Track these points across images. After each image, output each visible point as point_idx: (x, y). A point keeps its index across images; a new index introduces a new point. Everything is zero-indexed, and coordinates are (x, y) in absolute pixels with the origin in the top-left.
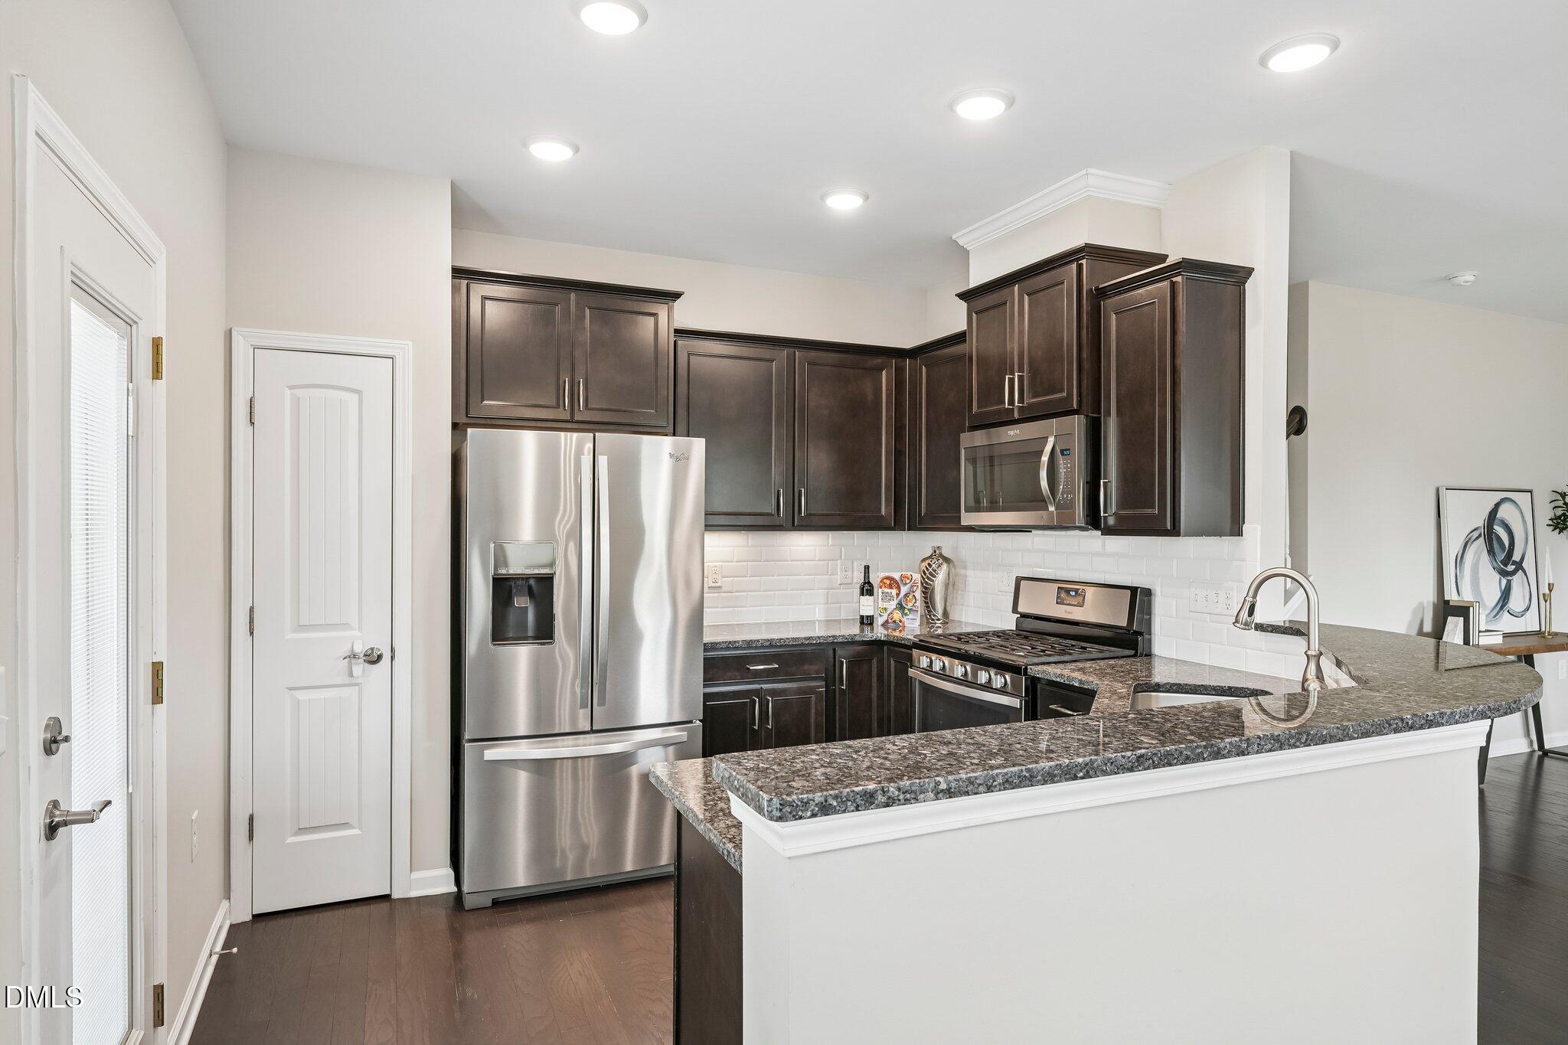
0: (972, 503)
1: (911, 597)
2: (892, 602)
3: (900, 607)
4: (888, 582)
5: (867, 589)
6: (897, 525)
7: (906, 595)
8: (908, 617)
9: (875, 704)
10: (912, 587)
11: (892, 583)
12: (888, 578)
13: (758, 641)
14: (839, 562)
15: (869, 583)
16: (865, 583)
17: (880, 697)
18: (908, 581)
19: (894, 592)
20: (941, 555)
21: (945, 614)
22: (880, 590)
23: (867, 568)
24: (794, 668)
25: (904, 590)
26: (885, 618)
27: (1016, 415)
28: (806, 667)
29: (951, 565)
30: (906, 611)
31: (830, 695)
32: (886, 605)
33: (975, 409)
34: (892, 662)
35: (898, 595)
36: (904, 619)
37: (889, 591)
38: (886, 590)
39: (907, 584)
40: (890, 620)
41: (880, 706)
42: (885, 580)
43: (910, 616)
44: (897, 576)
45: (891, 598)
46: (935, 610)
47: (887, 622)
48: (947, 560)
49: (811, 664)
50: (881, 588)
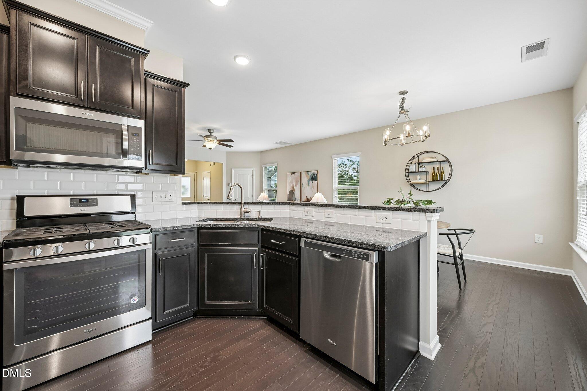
33: (30, 85)
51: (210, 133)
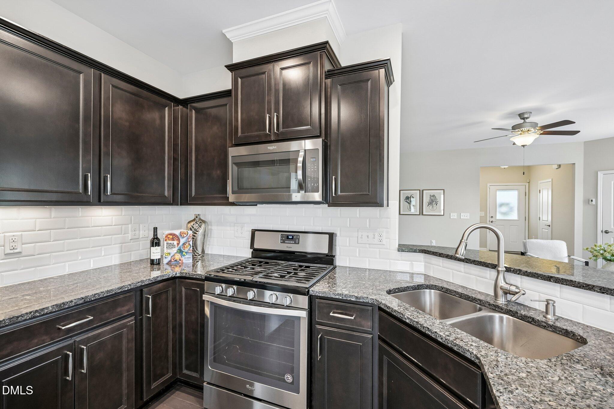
0: (236, 189)
1: (187, 244)
2: (174, 249)
3: (180, 251)
4: (171, 237)
5: (155, 242)
6: (174, 203)
7: (184, 244)
8: (185, 257)
9: (170, 319)
10: (188, 238)
11: (174, 237)
12: (171, 234)
13: (71, 301)
14: (130, 225)
15: (157, 238)
16: (154, 239)
17: (174, 313)
18: (185, 235)
19: (175, 242)
20: (200, 219)
21: (203, 251)
22: (165, 242)
23: (155, 229)
24: (107, 314)
25: (182, 241)
26: (169, 258)
27: (273, 138)
28: (119, 310)
29: (206, 223)
30: (184, 253)
31: (139, 324)
32: (169, 251)
33: (240, 134)
34: (183, 289)
35: (178, 244)
36: (183, 258)
37: (172, 242)
38: (170, 242)
39: (184, 237)
40: (172, 260)
41: (174, 319)
42: (169, 236)
43: (187, 256)
44: (177, 232)
45: (173, 246)
46: (197, 250)
47: (170, 261)
48: (204, 222)
49: (123, 306)
50: (166, 240)
51: (524, 119)
